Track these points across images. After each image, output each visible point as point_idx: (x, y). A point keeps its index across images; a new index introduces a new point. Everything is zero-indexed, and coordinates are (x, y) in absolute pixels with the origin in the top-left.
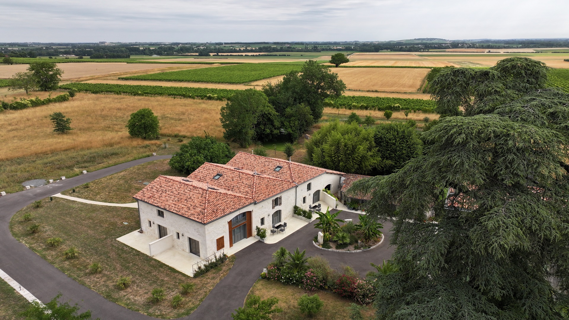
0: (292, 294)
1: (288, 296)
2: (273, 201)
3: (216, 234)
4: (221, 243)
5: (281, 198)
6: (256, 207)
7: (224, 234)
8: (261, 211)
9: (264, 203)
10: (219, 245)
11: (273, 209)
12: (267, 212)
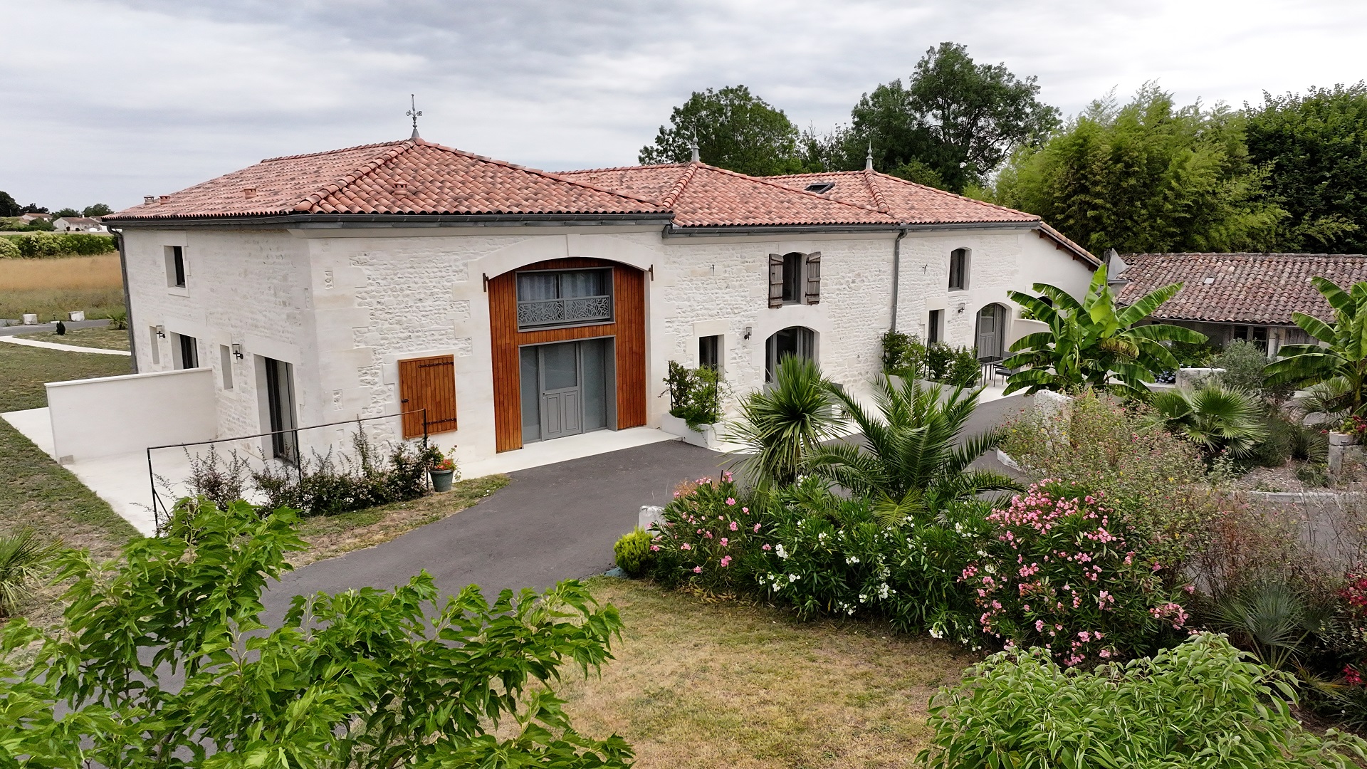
0: (859, 688)
1: (820, 700)
2: (774, 265)
3: (398, 327)
4: (434, 395)
5: (815, 262)
6: (675, 259)
7: (454, 347)
8: (702, 291)
9: (720, 252)
10: (415, 402)
11: (770, 306)
12: (736, 311)
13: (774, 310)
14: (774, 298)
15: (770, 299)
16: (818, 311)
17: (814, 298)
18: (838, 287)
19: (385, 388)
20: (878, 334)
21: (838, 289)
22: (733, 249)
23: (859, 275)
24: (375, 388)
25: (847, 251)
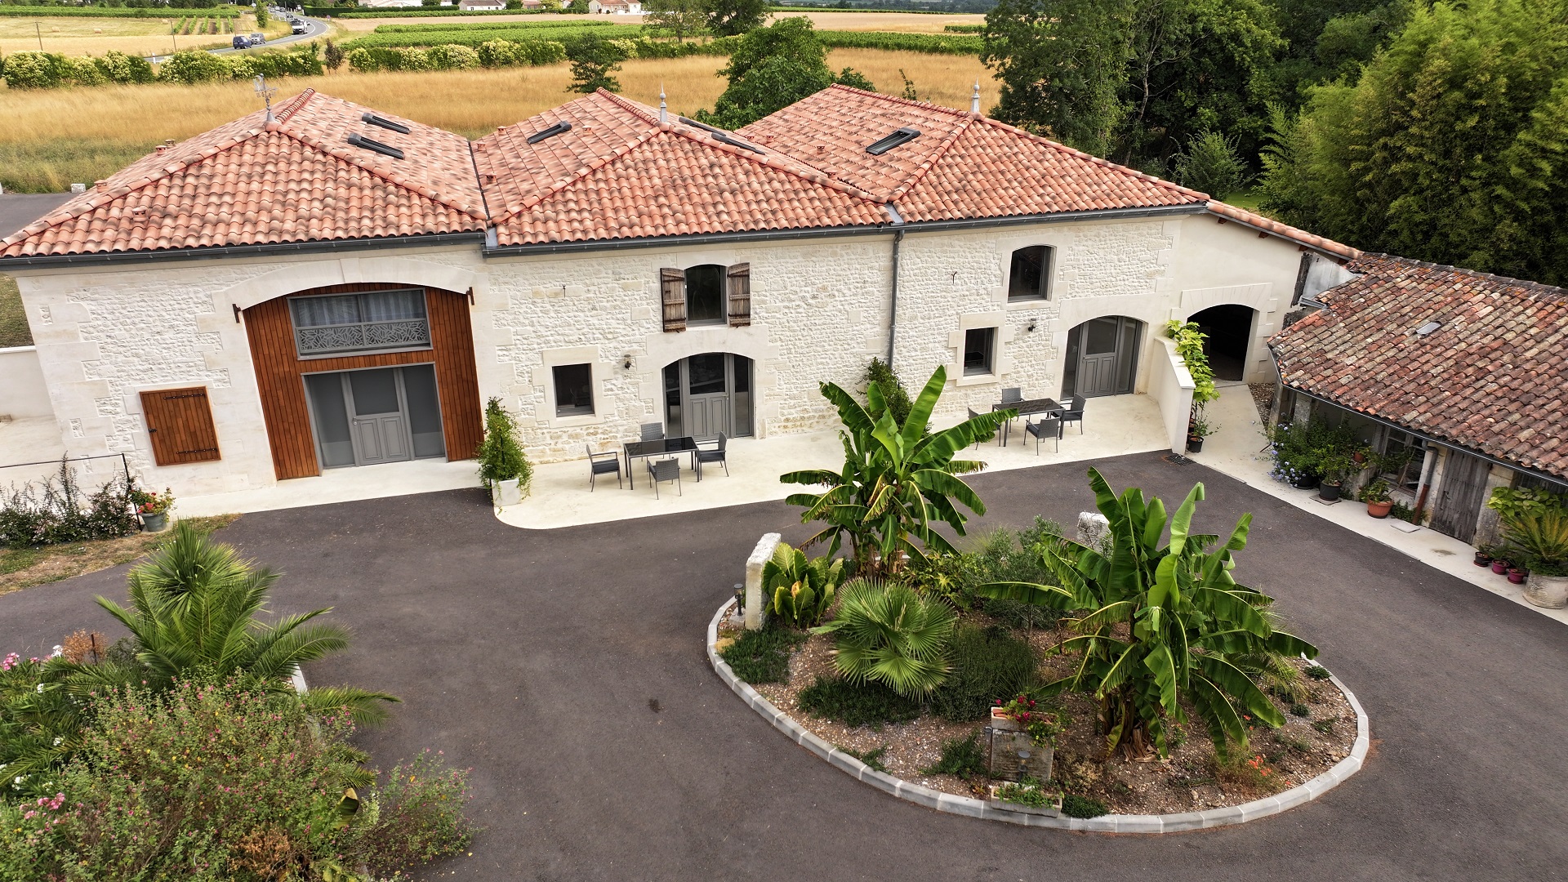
2: (668, 281)
3: (136, 359)
4: (187, 426)
5: (743, 275)
6: (507, 279)
7: (207, 379)
8: (553, 314)
9: (577, 268)
10: (165, 432)
11: (665, 330)
12: (610, 336)
13: (673, 336)
14: (670, 321)
15: (665, 321)
16: (750, 335)
17: (742, 318)
18: (786, 304)
19: (131, 418)
20: (863, 360)
21: (786, 307)
22: (599, 265)
23: (824, 289)
24: (118, 417)
25: (801, 259)
